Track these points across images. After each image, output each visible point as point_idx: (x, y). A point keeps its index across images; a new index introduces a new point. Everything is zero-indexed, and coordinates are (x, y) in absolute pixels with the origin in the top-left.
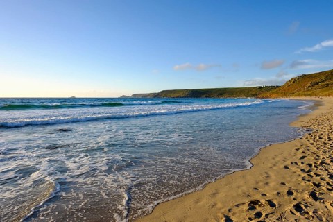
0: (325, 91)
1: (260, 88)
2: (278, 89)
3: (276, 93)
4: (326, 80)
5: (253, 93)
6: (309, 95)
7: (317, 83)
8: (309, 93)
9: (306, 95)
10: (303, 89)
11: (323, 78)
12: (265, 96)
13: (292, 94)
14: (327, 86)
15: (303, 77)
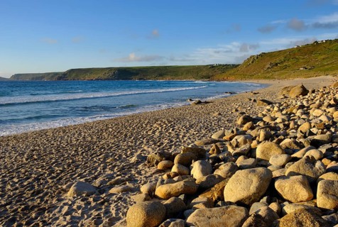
0: (283, 74)
1: (212, 67)
2: (235, 69)
3: (233, 74)
4: (285, 61)
5: (204, 74)
6: (269, 78)
7: (276, 64)
8: (268, 75)
9: (265, 78)
10: (262, 71)
11: (282, 59)
12: (221, 77)
13: (251, 77)
14: (286, 67)
15: (263, 55)
